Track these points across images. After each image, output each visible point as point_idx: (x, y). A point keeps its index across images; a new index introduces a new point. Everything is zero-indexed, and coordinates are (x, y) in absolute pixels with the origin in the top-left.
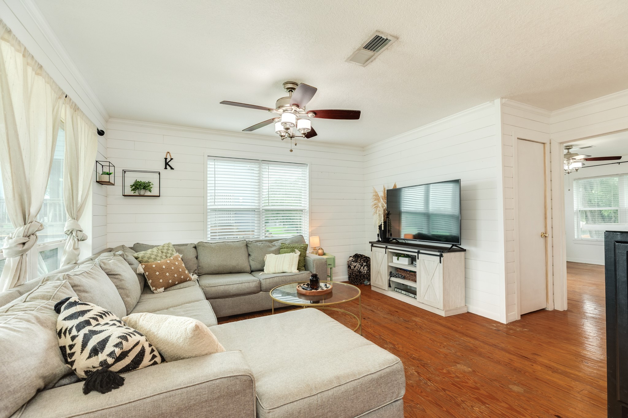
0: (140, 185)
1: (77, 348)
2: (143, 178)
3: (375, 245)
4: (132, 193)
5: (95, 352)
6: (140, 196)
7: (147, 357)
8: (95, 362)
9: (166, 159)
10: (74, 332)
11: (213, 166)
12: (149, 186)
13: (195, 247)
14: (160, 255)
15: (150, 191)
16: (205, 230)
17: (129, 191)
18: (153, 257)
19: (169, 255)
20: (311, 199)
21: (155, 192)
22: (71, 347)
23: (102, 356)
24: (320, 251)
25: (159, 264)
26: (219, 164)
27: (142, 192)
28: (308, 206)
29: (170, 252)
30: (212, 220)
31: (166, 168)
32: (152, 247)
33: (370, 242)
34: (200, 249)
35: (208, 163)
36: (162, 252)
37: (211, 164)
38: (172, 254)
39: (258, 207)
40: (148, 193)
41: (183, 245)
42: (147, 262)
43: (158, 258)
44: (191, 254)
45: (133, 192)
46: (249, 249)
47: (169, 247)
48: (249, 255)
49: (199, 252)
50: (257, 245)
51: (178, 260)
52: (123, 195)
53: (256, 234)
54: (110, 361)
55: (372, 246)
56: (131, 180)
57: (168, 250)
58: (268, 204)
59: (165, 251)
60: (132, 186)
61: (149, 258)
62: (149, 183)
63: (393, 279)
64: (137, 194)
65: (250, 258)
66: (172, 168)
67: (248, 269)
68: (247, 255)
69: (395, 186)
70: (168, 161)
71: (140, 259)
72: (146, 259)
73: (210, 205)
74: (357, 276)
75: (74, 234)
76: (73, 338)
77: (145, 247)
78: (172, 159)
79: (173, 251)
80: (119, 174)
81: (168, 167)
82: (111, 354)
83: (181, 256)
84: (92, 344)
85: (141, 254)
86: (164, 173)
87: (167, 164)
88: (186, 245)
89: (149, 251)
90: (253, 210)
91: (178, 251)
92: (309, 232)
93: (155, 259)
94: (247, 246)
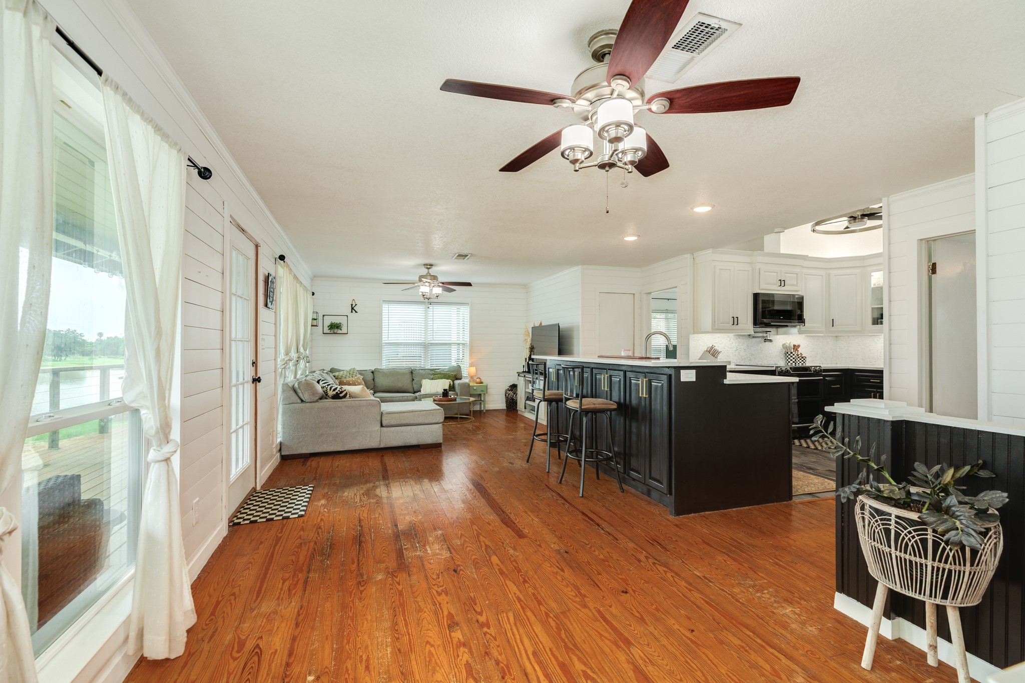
0: (335, 326)
1: (329, 390)
2: (336, 320)
3: (521, 375)
4: (329, 332)
5: (334, 390)
6: (334, 333)
7: (348, 396)
8: (334, 393)
9: (352, 305)
10: (326, 387)
11: (387, 309)
12: (340, 325)
13: (373, 372)
14: (348, 375)
15: (341, 330)
16: (380, 359)
17: (326, 330)
18: (344, 376)
19: (354, 376)
20: (471, 334)
21: (344, 330)
22: (326, 390)
23: (336, 391)
24: (478, 380)
25: (348, 380)
26: (392, 306)
27: (336, 331)
28: (468, 340)
29: (355, 374)
30: (386, 351)
31: (352, 312)
32: (343, 370)
33: (518, 373)
34: (375, 373)
35: (384, 306)
36: (350, 374)
37: (385, 307)
38: (356, 376)
39: (424, 342)
40: (339, 331)
41: (364, 370)
42: (340, 379)
43: (347, 377)
44: (370, 377)
45: (329, 330)
46: (414, 375)
47: (354, 370)
48: (413, 380)
49: (375, 375)
50: (420, 372)
51: (360, 379)
52: (323, 333)
53: (422, 364)
54: (339, 392)
55: (519, 375)
56: (328, 321)
57: (353, 372)
58: (432, 339)
59: (351, 373)
60: (328, 326)
61: (342, 377)
62: (340, 323)
63: (528, 402)
64: (332, 332)
65: (414, 382)
66: (356, 312)
67: (411, 390)
68: (411, 379)
69: (541, 324)
70: (353, 306)
71: (336, 377)
72: (340, 377)
73: (385, 339)
74: (510, 403)
75: (305, 359)
76: (327, 388)
77: (339, 371)
78: (356, 305)
79: (356, 373)
80: (320, 318)
81: (353, 311)
82: (339, 391)
83: (362, 377)
84: (333, 389)
85: (337, 374)
86: (350, 315)
87: (352, 309)
88: (366, 370)
89: (342, 373)
90: (420, 344)
91: (361, 374)
92: (470, 364)
93: (345, 378)
94: (412, 373)
